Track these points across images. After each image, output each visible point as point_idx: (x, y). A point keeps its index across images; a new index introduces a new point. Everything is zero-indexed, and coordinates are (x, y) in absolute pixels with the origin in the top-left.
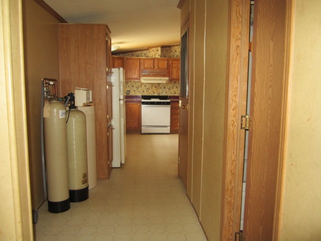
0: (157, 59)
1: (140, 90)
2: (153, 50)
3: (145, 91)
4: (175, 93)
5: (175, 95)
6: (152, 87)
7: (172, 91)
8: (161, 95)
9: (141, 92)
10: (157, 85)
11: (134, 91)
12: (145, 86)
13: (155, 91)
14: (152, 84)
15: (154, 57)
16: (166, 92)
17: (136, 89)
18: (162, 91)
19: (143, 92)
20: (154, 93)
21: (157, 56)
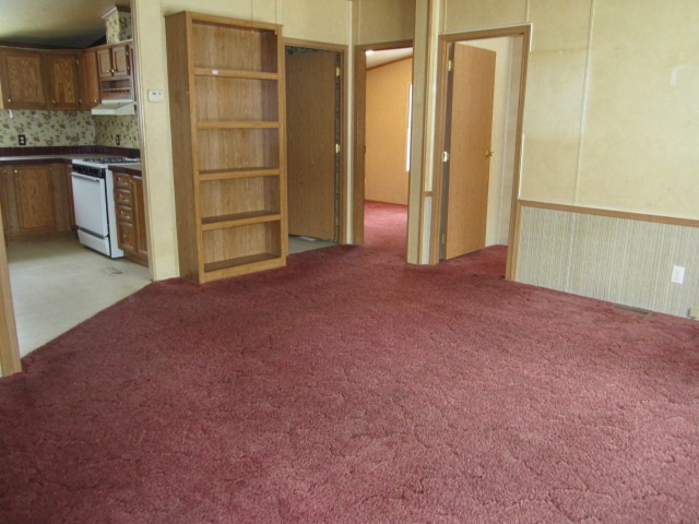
15: (112, 42)
21: (116, 39)
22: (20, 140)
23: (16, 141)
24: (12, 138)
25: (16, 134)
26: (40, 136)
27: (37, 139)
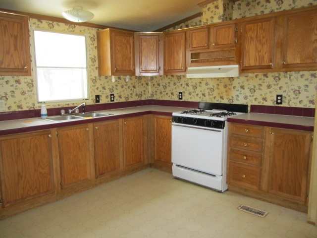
0: (215, 25)
1: (198, 91)
2: (209, 9)
3: (207, 94)
4: (265, 99)
5: (266, 104)
6: (218, 85)
7: (257, 94)
8: (235, 102)
9: (200, 95)
10: (228, 82)
11: (190, 94)
12: (207, 84)
13: (224, 95)
14: (218, 79)
15: (209, 22)
16: (246, 98)
17: (192, 90)
18: (238, 93)
19: (204, 95)
20: (222, 98)
21: (216, 20)
22: (111, 98)
23: (109, 99)
24: (107, 97)
25: (109, 94)
26: (122, 94)
27: (120, 97)
